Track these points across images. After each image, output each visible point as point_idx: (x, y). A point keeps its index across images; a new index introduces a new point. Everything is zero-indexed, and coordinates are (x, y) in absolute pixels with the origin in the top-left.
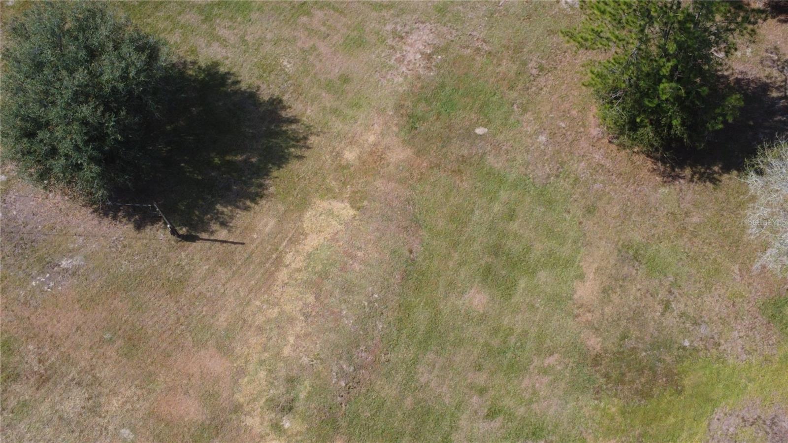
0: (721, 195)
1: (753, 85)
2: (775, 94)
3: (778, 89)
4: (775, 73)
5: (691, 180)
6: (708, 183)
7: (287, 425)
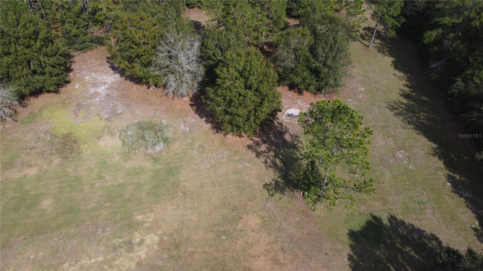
7: (138, 240)
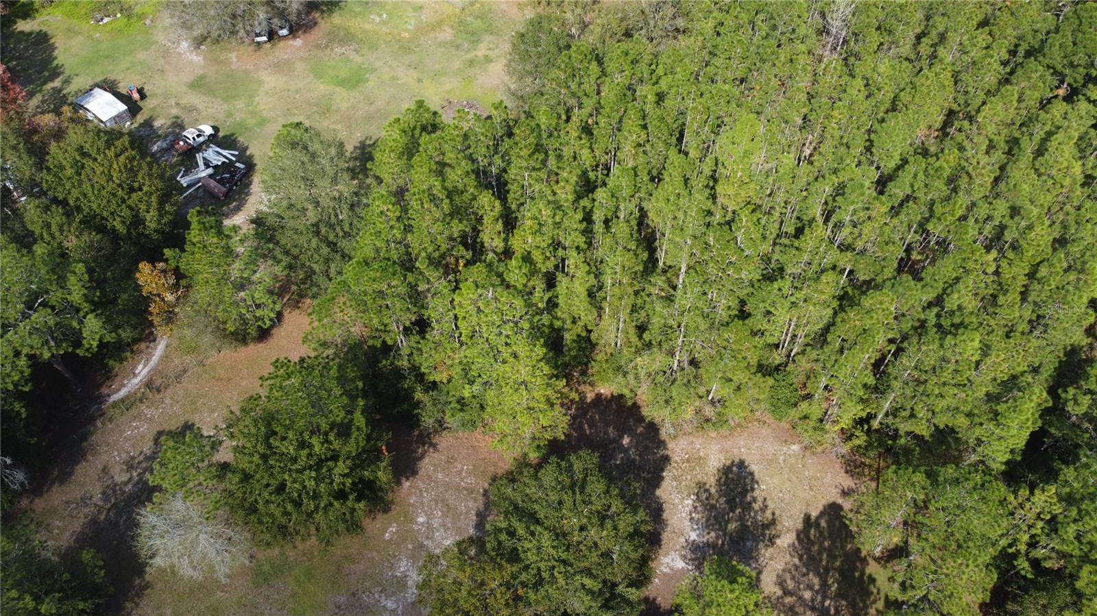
0: (159, 585)
1: (87, 531)
2: (102, 517)
3: (99, 512)
4: (87, 510)
5: (137, 605)
6: (146, 592)
